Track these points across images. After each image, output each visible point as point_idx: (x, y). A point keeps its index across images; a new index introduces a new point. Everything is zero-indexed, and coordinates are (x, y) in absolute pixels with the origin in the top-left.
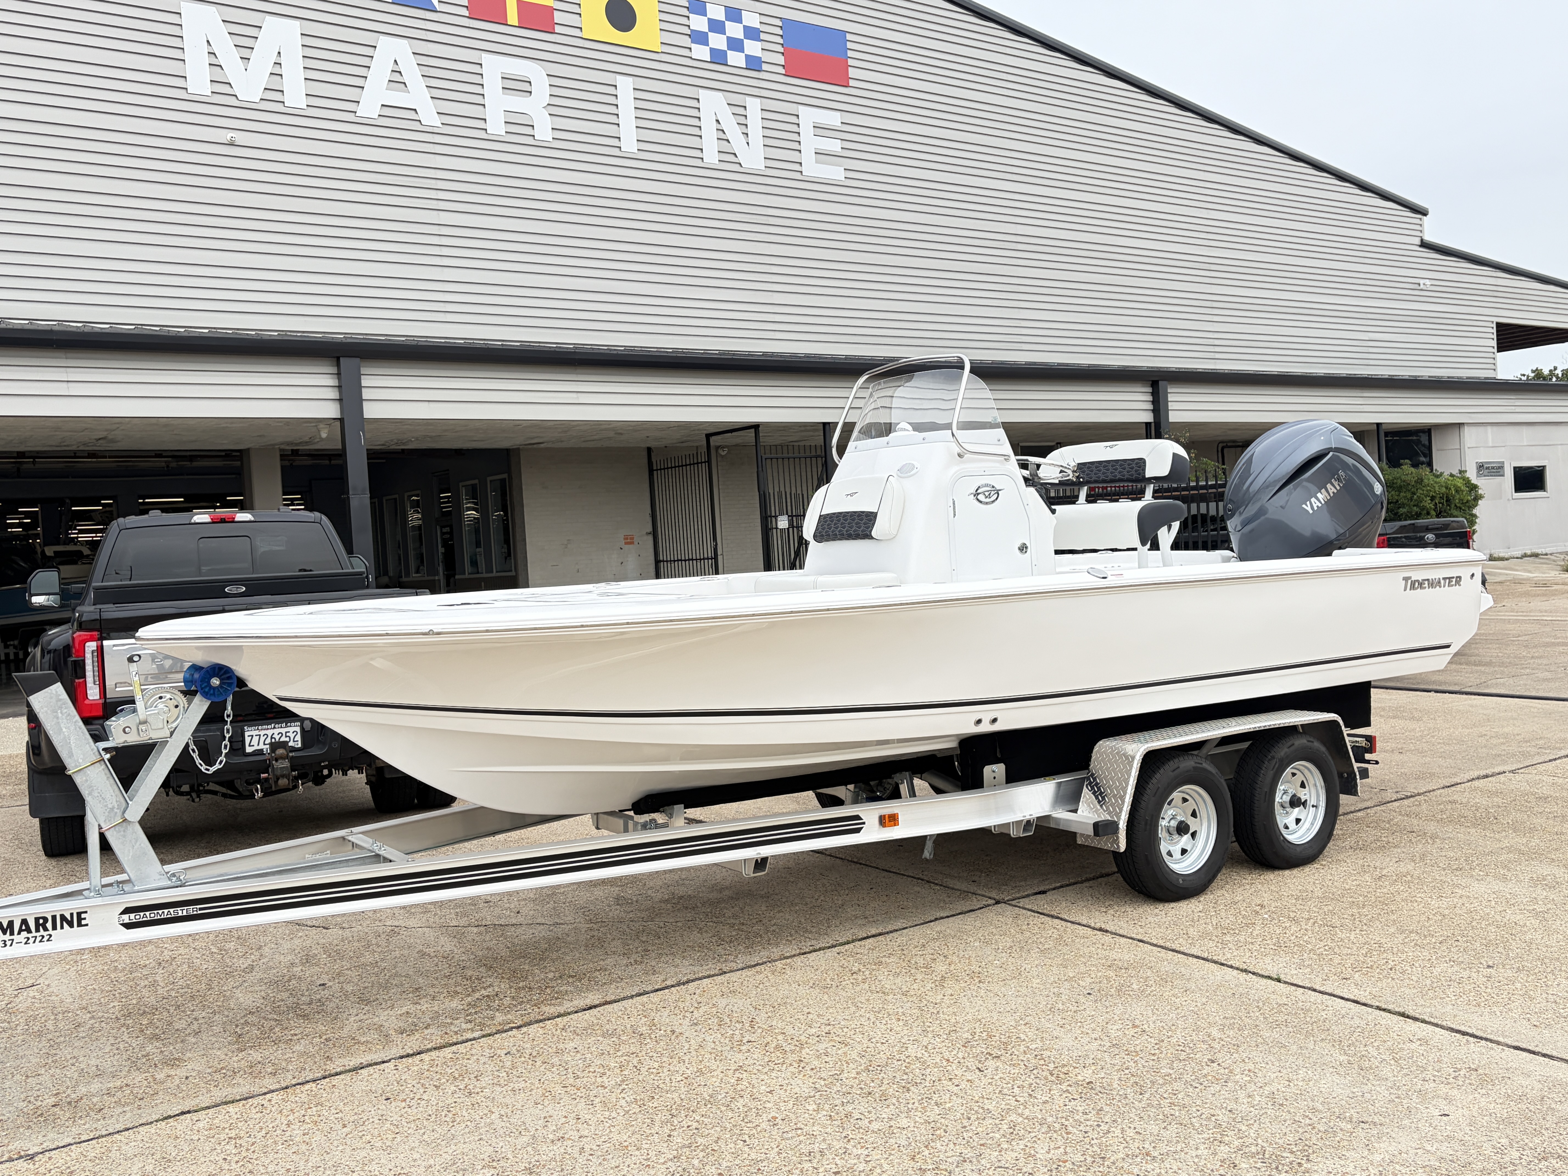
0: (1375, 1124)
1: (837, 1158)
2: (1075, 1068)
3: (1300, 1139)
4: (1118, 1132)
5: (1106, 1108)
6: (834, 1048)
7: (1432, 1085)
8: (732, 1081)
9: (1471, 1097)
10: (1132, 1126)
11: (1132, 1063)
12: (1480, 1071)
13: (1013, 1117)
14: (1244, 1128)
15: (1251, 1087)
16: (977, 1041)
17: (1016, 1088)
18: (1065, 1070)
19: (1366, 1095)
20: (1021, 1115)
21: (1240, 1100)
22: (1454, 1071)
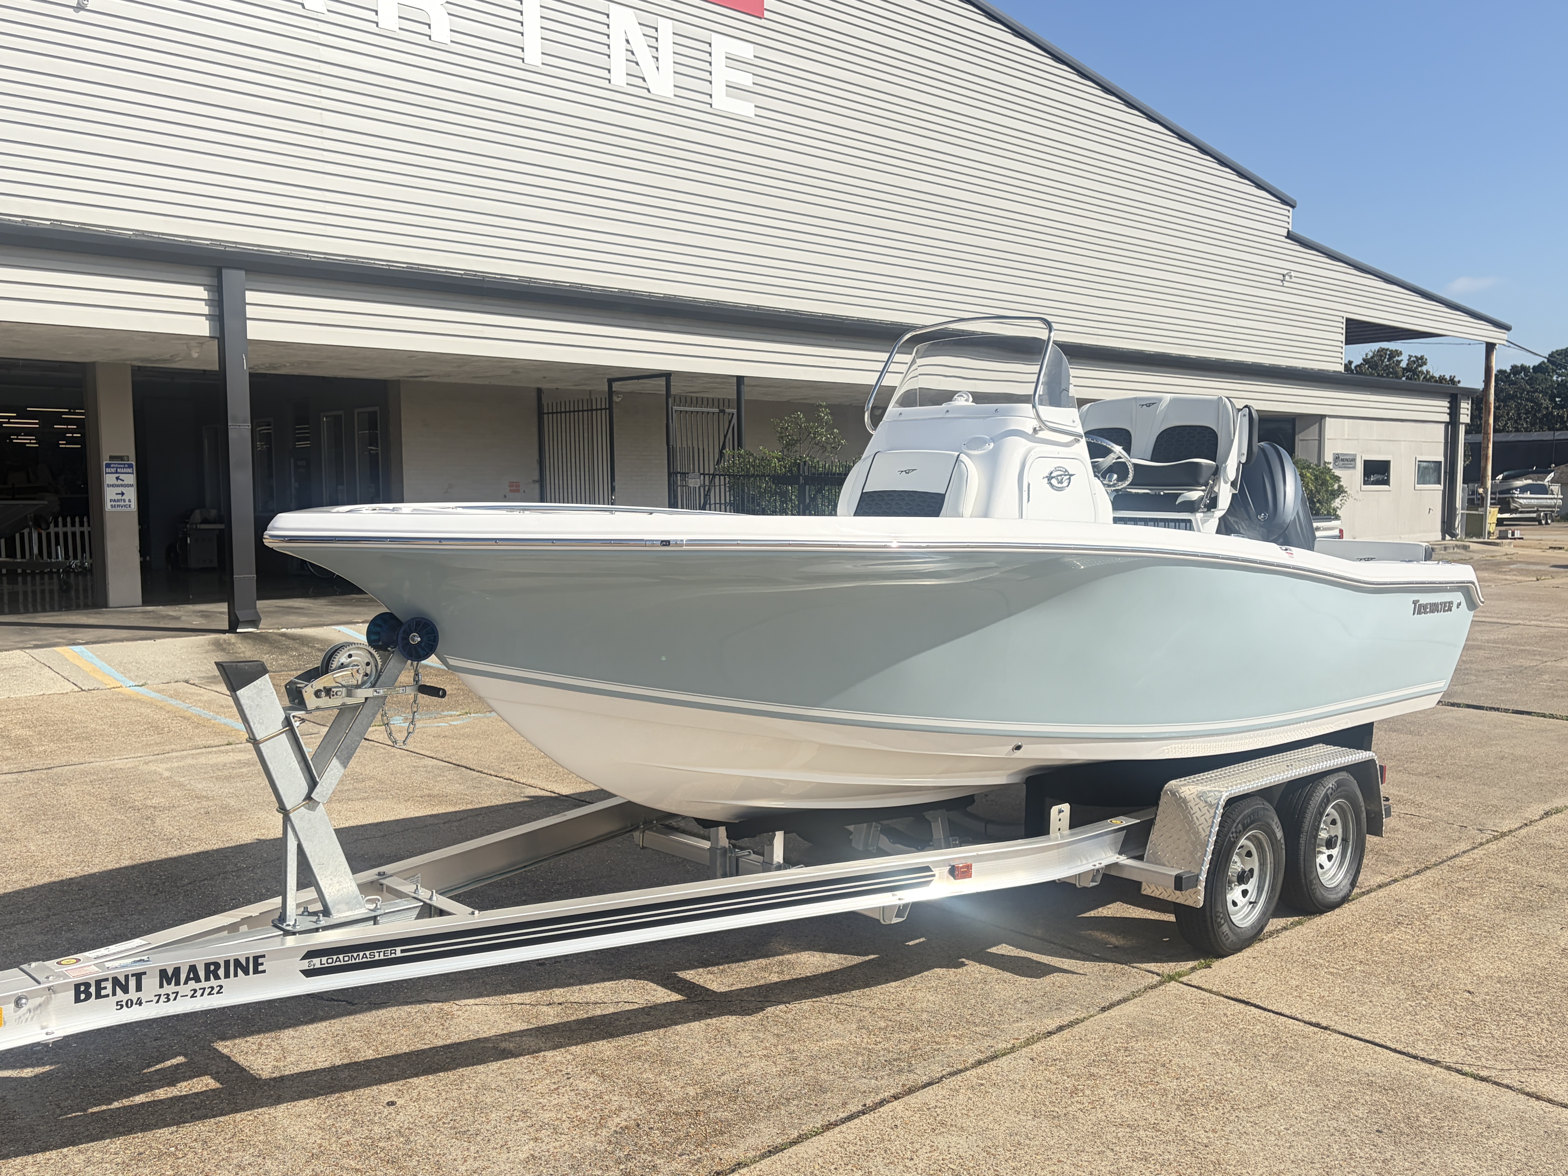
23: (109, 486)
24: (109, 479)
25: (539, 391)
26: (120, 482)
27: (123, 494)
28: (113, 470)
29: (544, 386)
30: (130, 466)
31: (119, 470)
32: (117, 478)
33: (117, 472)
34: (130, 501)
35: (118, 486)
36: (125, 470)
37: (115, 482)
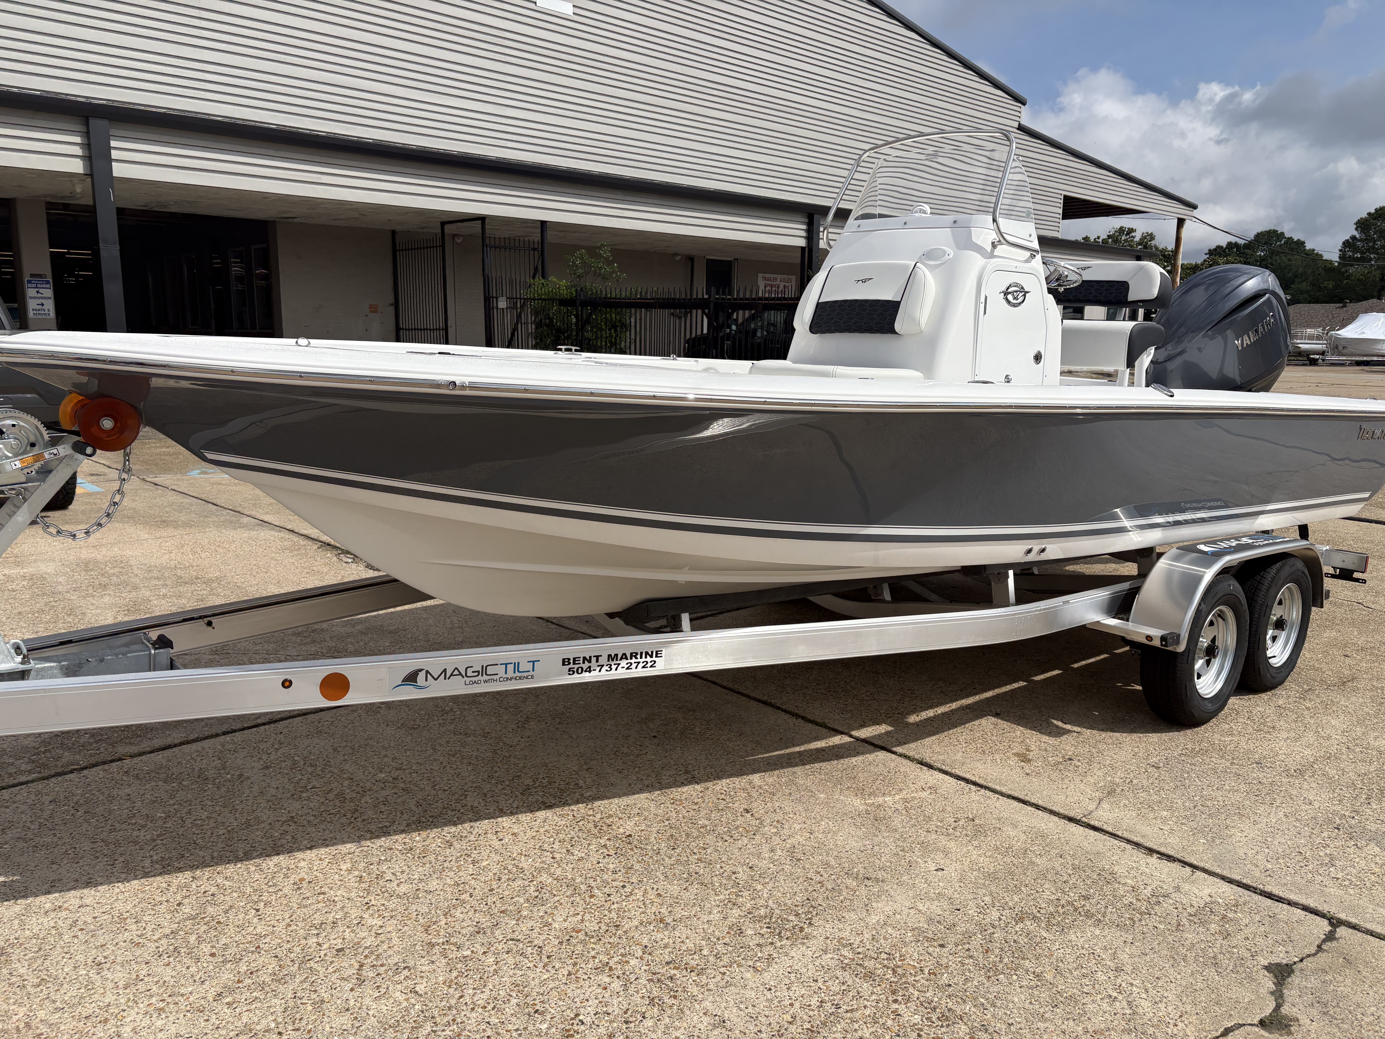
0: (877, 880)
1: (348, 930)
2: (620, 818)
3: (808, 899)
4: (639, 894)
5: (637, 866)
6: (395, 796)
7: (934, 836)
8: (277, 834)
9: (965, 850)
10: (655, 887)
11: (674, 815)
12: (977, 821)
13: (544, 878)
14: (759, 887)
15: (776, 840)
16: (535, 788)
17: (557, 843)
18: (608, 821)
19: (875, 847)
20: (551, 875)
21: (763, 855)
22: (955, 821)
23: (31, 298)
24: (31, 292)
25: (393, 232)
26: (39, 295)
27: (43, 305)
28: (34, 286)
29: (397, 228)
30: (48, 282)
31: (39, 286)
32: (38, 292)
33: (37, 288)
34: (49, 310)
35: (39, 298)
36: (44, 286)
37: (36, 295)
